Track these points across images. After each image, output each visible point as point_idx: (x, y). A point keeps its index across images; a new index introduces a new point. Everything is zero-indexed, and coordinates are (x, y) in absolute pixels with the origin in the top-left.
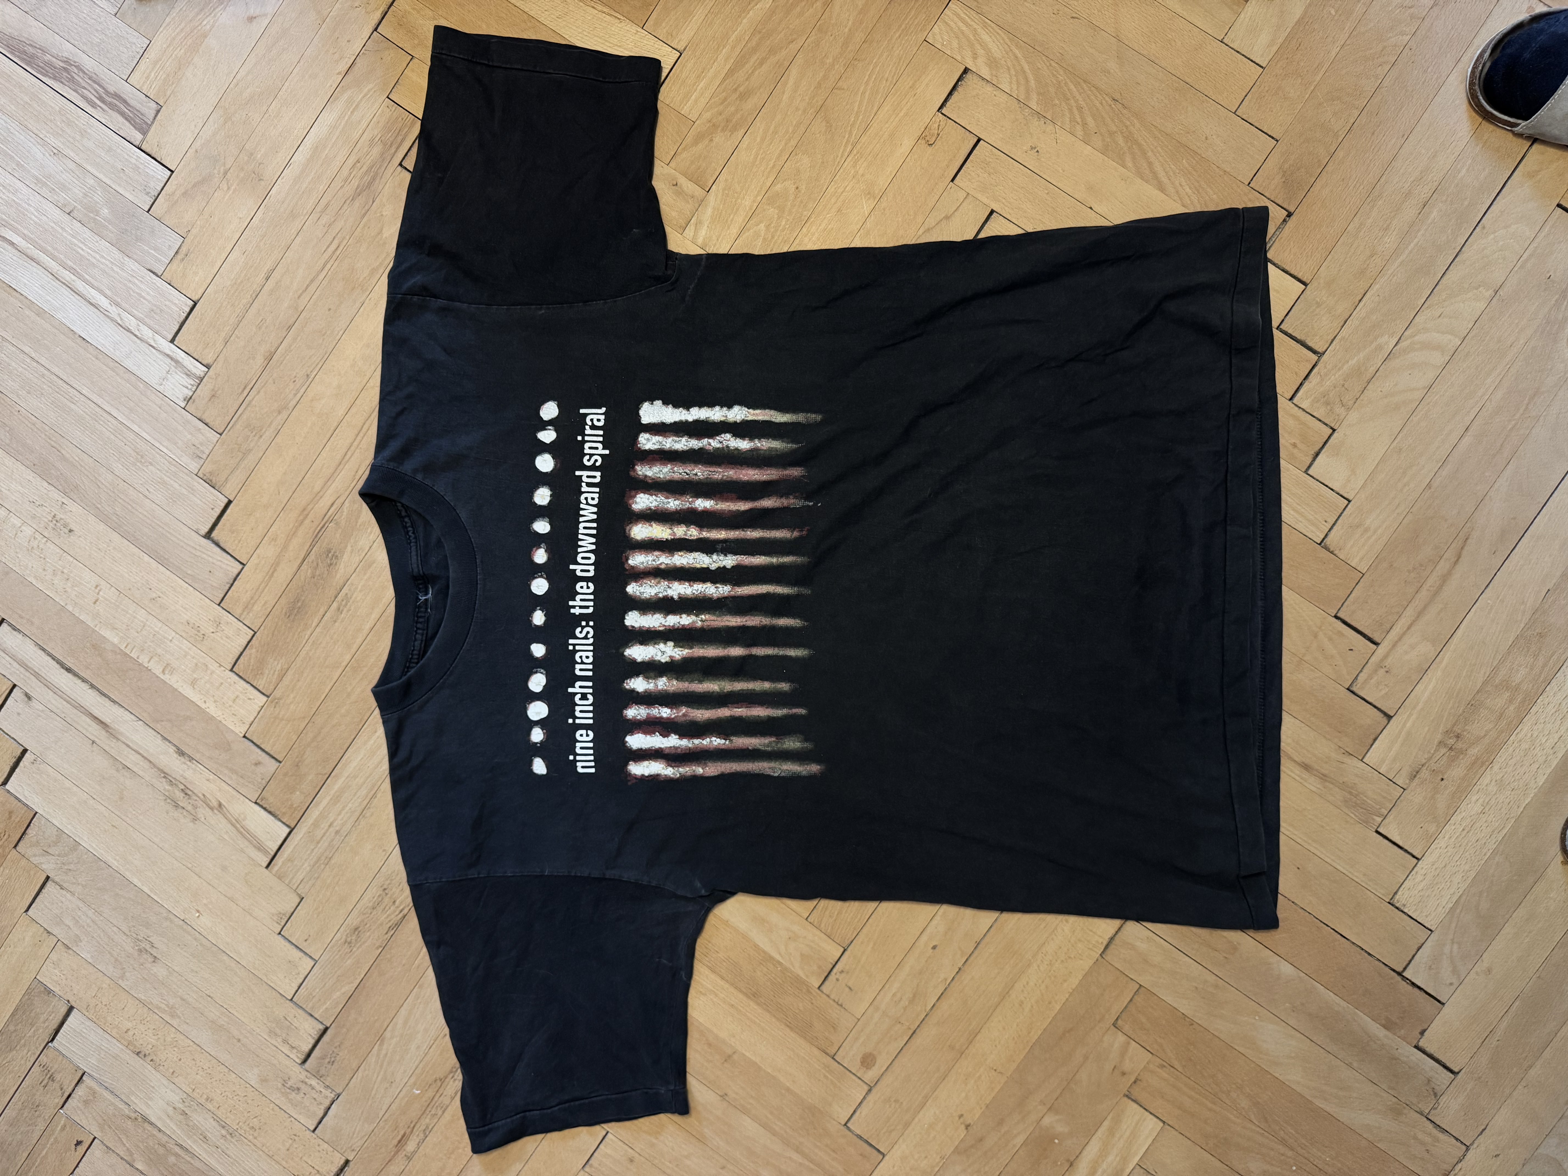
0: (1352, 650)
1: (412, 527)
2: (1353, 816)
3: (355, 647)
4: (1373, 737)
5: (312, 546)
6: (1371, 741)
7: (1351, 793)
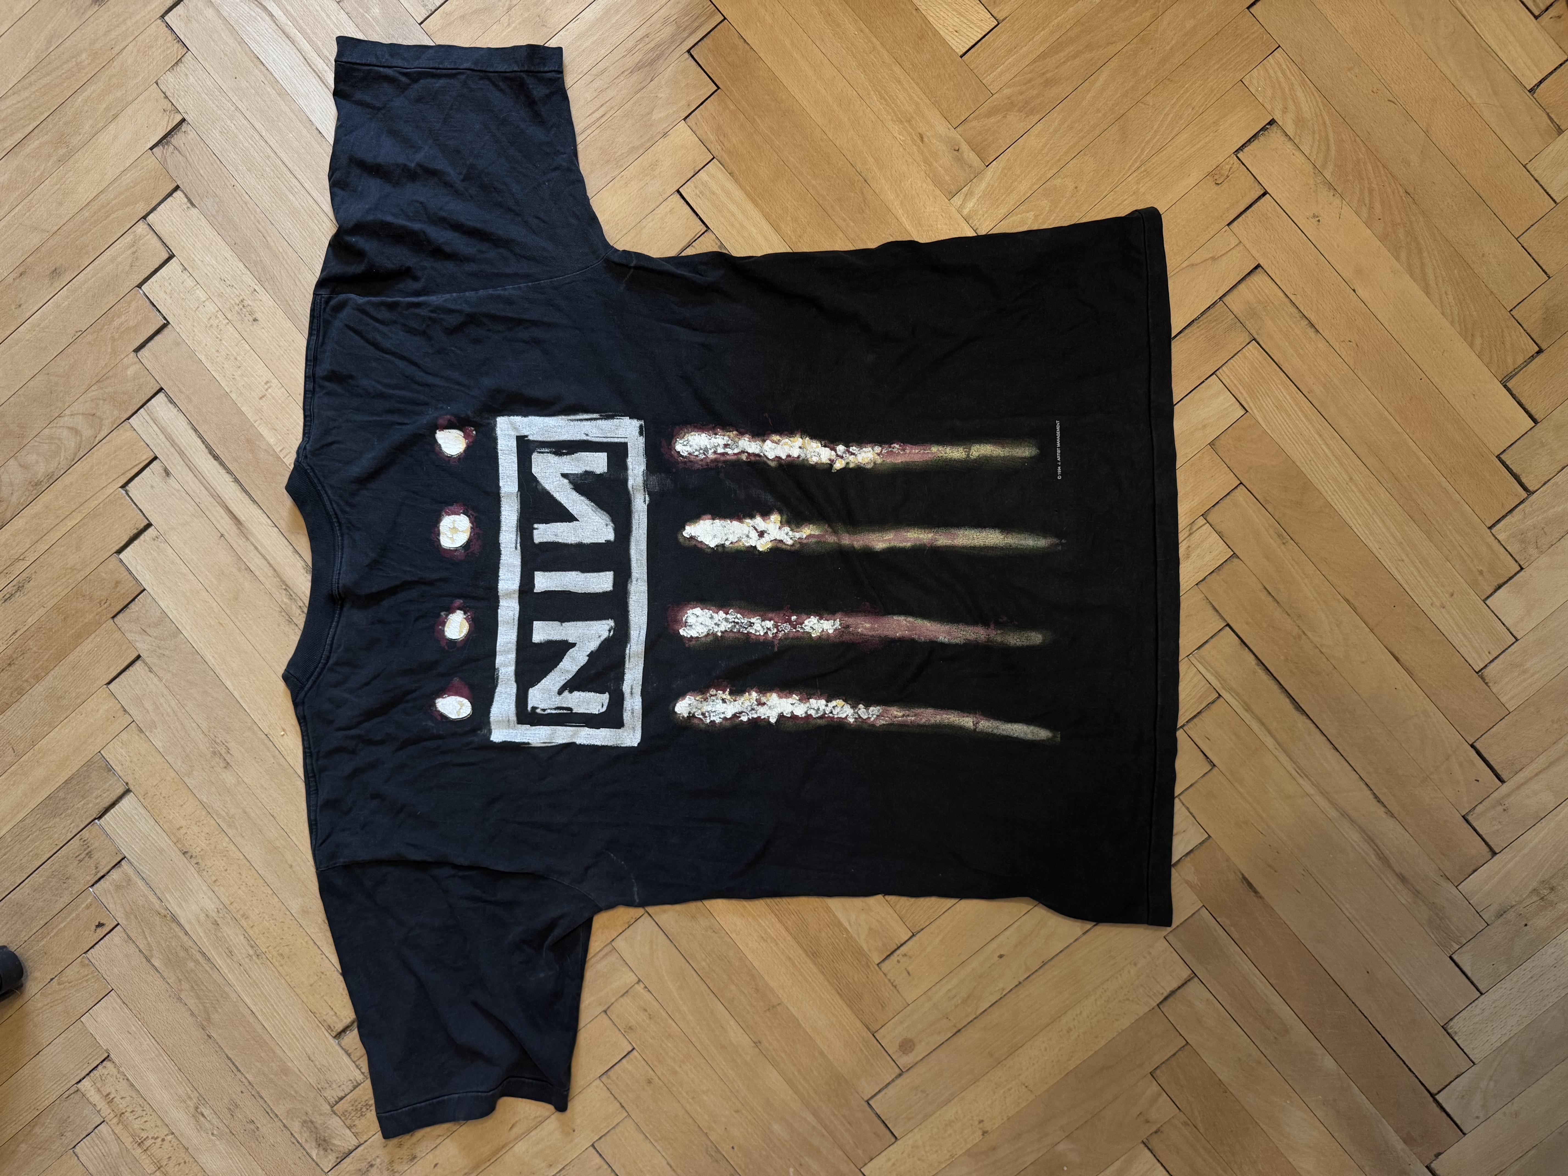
0: (1478, 781)
2: (1433, 937)
4: (1474, 868)
6: (1470, 871)
7: (1437, 915)
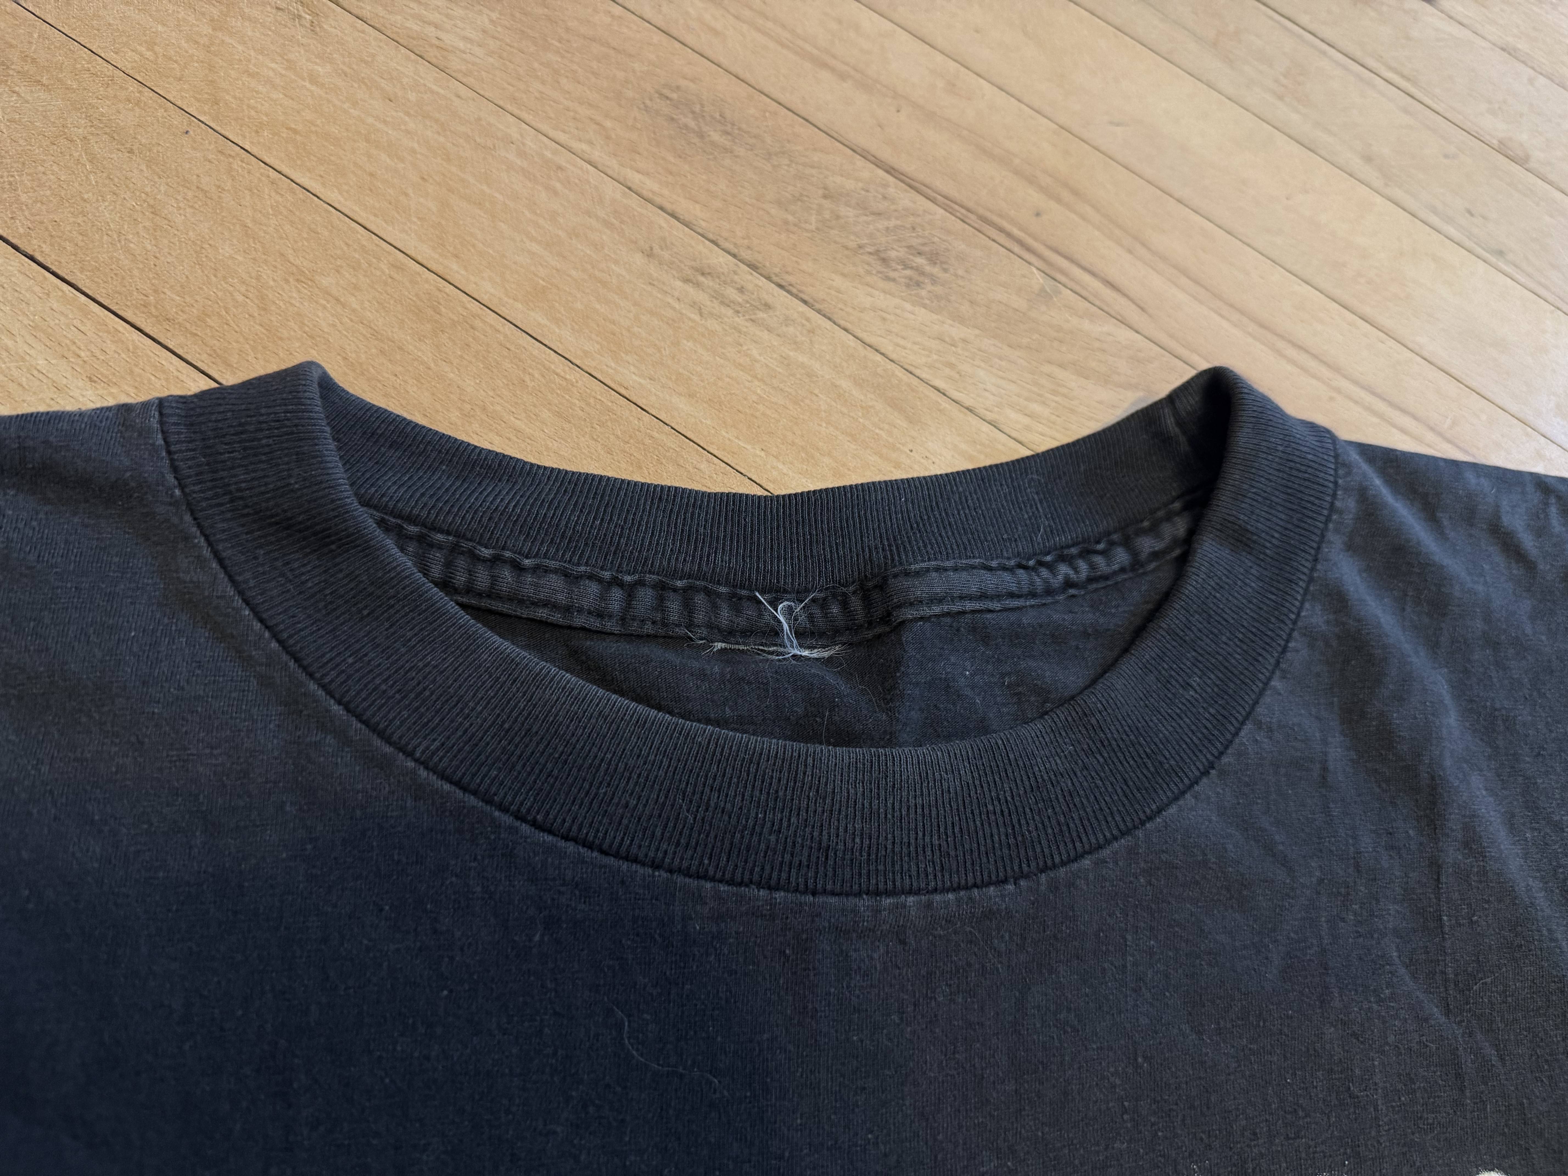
1: (1090, 580)
3: (535, 319)
5: (949, 203)
